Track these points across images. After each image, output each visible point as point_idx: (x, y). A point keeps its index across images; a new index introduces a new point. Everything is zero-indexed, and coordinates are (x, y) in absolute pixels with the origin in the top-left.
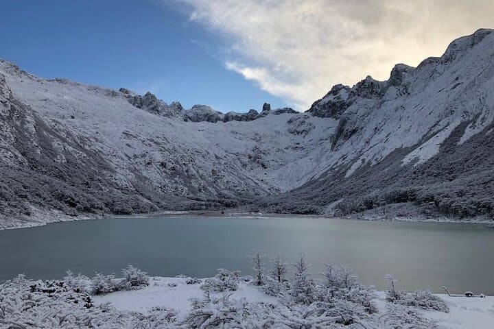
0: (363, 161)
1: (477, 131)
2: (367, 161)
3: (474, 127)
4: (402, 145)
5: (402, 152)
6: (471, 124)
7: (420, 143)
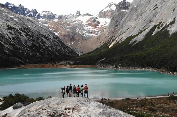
0: (117, 41)
1: (159, 30)
2: (118, 41)
3: (159, 28)
4: (132, 35)
5: (131, 37)
6: (158, 27)
7: (138, 34)
